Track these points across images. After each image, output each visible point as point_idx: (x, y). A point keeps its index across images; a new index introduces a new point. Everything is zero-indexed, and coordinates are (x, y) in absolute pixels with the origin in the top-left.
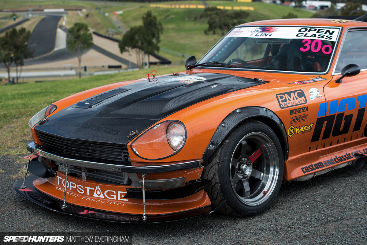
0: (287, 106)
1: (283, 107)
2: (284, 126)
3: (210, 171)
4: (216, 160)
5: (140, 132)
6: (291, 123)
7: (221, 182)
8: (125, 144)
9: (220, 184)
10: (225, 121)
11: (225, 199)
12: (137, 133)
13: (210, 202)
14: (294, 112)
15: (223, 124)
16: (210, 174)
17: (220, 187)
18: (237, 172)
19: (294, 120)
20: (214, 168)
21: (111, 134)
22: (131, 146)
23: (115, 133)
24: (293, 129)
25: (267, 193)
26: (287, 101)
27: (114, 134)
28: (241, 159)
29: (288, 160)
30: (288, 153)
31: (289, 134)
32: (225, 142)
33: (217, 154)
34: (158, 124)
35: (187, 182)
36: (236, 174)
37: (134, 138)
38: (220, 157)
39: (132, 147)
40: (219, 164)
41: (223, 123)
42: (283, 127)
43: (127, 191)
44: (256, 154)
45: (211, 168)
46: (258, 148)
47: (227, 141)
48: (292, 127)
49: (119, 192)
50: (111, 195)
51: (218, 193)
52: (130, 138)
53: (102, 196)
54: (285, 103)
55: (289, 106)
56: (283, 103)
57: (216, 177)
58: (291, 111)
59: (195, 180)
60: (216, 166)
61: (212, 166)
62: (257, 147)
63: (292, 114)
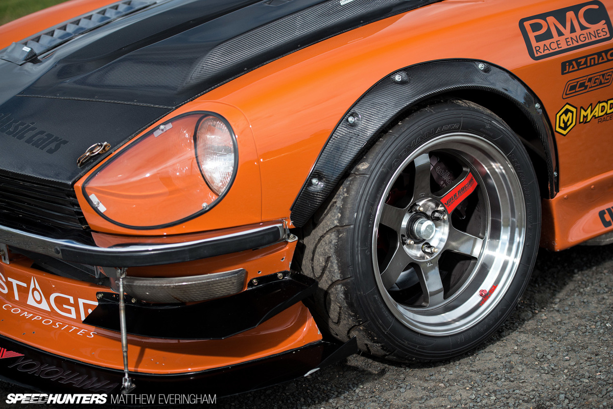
0: (552, 51)
1: (539, 54)
2: (542, 107)
3: (318, 250)
4: (331, 219)
5: (114, 145)
6: (565, 96)
7: (346, 280)
8: (70, 183)
9: (343, 285)
10: (356, 109)
11: (360, 325)
12: (107, 149)
13: (319, 333)
14: (573, 67)
15: (351, 119)
16: (317, 256)
17: (346, 293)
18: (404, 243)
19: (573, 88)
20: (327, 242)
21: (42, 149)
22: (83, 188)
23: (53, 146)
24: (572, 112)
25: (490, 295)
26: (551, 37)
27: (51, 151)
28: (415, 205)
29: (559, 195)
30: (558, 177)
31: (560, 127)
32: (358, 170)
33: (335, 202)
34: (164, 124)
35: (251, 281)
36: (401, 248)
37: (95, 163)
38: (342, 211)
39: (87, 191)
40: (339, 232)
41: (352, 115)
42: (541, 111)
43: (99, 300)
44: (459, 190)
45: (320, 240)
46: (466, 172)
47: (363, 167)
48: (568, 107)
49: (81, 301)
50: (65, 306)
51: (340, 308)
52: (84, 165)
53: (44, 306)
54: (547, 42)
55: (558, 50)
56: (541, 44)
57: (332, 266)
58: (564, 65)
59: (276, 275)
60: (332, 237)
61: (323, 236)
62: (464, 169)
63: (568, 72)
